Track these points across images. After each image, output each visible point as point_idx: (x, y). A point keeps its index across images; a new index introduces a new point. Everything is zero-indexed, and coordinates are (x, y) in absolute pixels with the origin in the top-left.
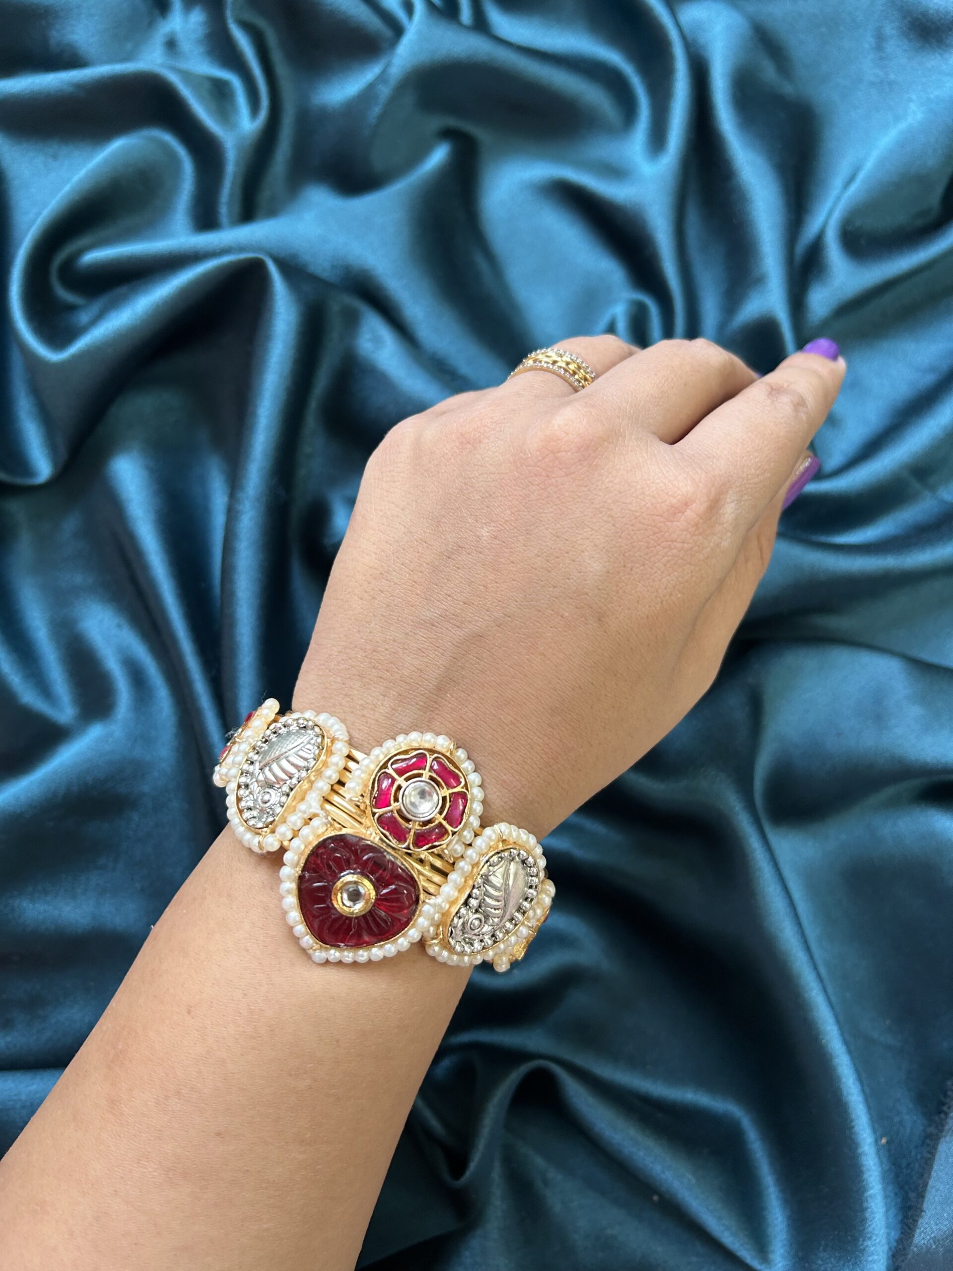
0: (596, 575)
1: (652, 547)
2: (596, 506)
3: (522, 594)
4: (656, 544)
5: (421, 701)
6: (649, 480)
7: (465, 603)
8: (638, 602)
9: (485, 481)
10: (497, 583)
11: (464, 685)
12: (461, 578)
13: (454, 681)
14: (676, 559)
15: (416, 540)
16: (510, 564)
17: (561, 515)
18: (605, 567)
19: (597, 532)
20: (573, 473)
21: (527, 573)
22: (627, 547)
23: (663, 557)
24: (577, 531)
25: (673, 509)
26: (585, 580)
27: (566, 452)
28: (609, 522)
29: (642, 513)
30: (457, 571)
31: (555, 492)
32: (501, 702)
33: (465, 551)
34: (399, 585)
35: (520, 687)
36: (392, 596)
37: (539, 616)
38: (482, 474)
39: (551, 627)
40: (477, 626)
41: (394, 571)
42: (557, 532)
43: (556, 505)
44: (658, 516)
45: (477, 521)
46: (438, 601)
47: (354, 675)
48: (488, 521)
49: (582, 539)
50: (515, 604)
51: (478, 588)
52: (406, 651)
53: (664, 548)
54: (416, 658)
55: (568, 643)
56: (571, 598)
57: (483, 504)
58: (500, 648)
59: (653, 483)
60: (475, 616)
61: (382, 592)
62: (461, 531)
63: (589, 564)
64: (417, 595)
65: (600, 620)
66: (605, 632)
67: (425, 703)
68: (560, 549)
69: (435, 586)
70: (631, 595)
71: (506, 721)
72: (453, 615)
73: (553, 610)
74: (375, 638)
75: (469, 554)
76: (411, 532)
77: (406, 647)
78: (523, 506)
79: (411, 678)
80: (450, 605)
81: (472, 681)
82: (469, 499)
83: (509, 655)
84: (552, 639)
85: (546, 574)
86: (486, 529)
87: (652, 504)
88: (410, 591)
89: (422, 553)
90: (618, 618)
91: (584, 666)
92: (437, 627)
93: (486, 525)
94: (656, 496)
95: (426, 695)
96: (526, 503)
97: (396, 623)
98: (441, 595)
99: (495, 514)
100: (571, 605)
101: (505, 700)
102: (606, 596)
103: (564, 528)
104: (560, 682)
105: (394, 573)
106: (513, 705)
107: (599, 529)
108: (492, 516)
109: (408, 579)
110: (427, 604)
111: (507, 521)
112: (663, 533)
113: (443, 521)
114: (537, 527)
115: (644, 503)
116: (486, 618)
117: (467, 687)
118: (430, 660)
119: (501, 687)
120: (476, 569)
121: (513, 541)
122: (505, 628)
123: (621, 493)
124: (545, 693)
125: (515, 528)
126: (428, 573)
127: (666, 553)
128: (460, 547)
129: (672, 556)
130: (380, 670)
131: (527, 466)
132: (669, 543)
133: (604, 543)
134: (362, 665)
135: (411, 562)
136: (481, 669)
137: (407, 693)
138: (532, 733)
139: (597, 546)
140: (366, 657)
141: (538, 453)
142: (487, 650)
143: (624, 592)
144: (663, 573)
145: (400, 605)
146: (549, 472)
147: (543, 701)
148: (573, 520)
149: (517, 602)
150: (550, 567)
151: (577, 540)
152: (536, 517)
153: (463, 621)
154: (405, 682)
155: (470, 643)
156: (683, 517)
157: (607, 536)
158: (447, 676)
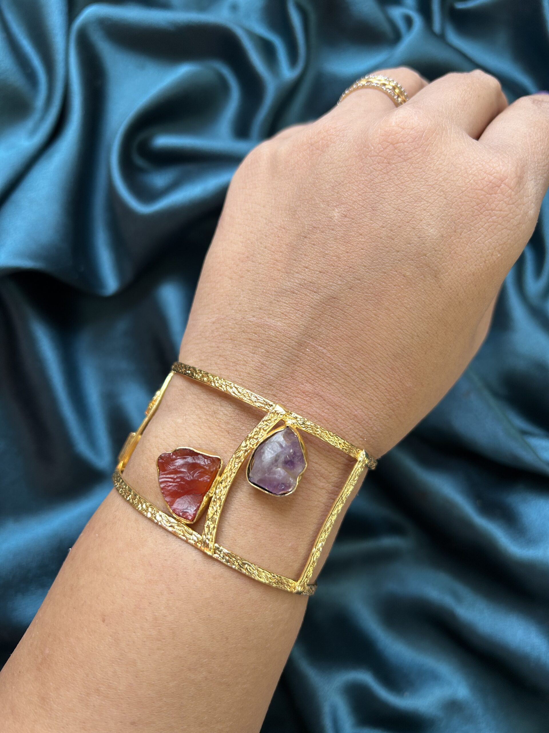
0: (433, 239)
1: (476, 215)
2: (430, 183)
3: (369, 260)
4: (479, 213)
5: (285, 356)
6: (470, 162)
7: (320, 272)
8: (466, 261)
9: (335, 174)
10: (347, 252)
11: (321, 340)
12: (317, 252)
13: (312, 338)
14: (496, 224)
15: (276, 228)
16: (359, 236)
17: (402, 192)
18: (440, 233)
19: (432, 204)
20: (410, 158)
21: (373, 242)
22: (456, 215)
23: (485, 223)
24: (415, 205)
25: (491, 184)
26: (424, 244)
27: (403, 142)
28: (441, 196)
29: (467, 188)
30: (312, 247)
31: (396, 175)
32: (352, 351)
33: (320, 230)
34: (263, 264)
35: (369, 338)
36: (258, 274)
37: (385, 277)
38: (332, 169)
39: (395, 286)
40: (331, 290)
41: (259, 254)
42: (398, 206)
43: (397, 185)
44: (479, 190)
45: (328, 205)
46: (297, 273)
47: (227, 339)
48: (338, 204)
49: (420, 210)
50: (364, 269)
51: (331, 258)
52: (271, 316)
53: (486, 216)
54: (280, 321)
55: (409, 299)
56: (412, 260)
57: (333, 192)
58: (351, 306)
59: (473, 164)
60: (330, 282)
61: (248, 271)
62: (316, 215)
63: (427, 230)
64: (279, 270)
65: (435, 277)
66: (440, 287)
67: (288, 357)
68: (402, 220)
69: (294, 261)
70: (461, 255)
71: (356, 367)
72: (311, 283)
73: (396, 271)
74: (244, 308)
75: (322, 232)
76: (271, 222)
77: (271, 312)
78: (369, 188)
79: (276, 338)
80: (308, 275)
81: (327, 336)
82: (320, 189)
83: (359, 312)
84: (396, 296)
85: (391, 241)
86: (336, 210)
87: (474, 181)
88: (272, 268)
89: (282, 237)
90: (450, 275)
91: (421, 317)
92: (297, 294)
93: (337, 208)
94: (477, 174)
95: (289, 351)
96: (371, 185)
97: (261, 294)
98: (300, 267)
99: (345, 198)
100: (412, 265)
101: (356, 350)
102: (441, 257)
103: (405, 203)
104: (402, 332)
105: (258, 256)
106: (362, 353)
107: (434, 201)
108: (342, 200)
109: (270, 259)
110: (288, 276)
111: (355, 202)
112: (484, 204)
113: (299, 210)
114: (381, 204)
115: (468, 180)
116: (340, 283)
117: (323, 342)
118: (292, 321)
119: (352, 339)
120: (329, 243)
121: (361, 217)
122: (356, 290)
123: (449, 173)
124: (389, 342)
125: (362, 206)
126: (287, 252)
127: (487, 220)
128: (315, 227)
129: (493, 222)
130: (249, 333)
131: (370, 157)
132: (490, 211)
133: (439, 212)
134: (233, 331)
135: (273, 245)
136: (335, 326)
137: (273, 350)
138: (378, 376)
139: (432, 215)
140: (236, 323)
141: (380, 145)
142: (340, 309)
143: (455, 253)
144: (485, 236)
145: (264, 280)
146: (390, 159)
147: (387, 349)
148: (411, 196)
149: (365, 267)
150: (394, 235)
151: (416, 212)
152: (380, 196)
153: (319, 287)
154: (271, 341)
155: (326, 305)
156: (499, 190)
157: (440, 207)
158: (306, 334)
